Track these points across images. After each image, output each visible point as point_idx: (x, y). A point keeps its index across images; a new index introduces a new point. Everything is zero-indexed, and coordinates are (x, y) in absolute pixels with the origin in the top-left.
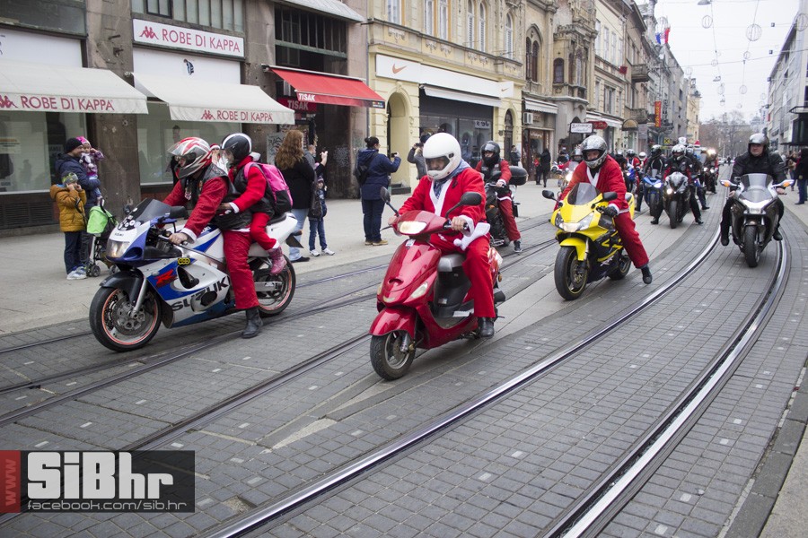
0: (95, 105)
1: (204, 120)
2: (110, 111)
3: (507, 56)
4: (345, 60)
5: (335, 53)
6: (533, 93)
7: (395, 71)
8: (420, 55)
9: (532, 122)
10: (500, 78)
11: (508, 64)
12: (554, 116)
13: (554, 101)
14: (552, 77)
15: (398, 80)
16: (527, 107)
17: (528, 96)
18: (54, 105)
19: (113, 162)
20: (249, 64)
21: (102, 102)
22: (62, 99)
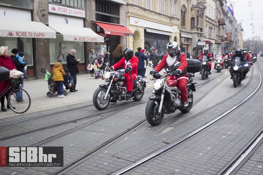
0: (39, 35)
1: (74, 41)
2: (44, 37)
3: (174, 17)
4: (119, 18)
5: (115, 16)
6: (183, 30)
7: (136, 23)
8: (144, 16)
9: (183, 41)
10: (172, 25)
11: (175, 19)
12: (191, 39)
13: (191, 33)
14: (190, 24)
15: (137, 26)
16: (182, 36)
17: (182, 32)
18: (26, 35)
19: (41, 56)
20: (87, 20)
21: (41, 34)
22: (29, 33)
